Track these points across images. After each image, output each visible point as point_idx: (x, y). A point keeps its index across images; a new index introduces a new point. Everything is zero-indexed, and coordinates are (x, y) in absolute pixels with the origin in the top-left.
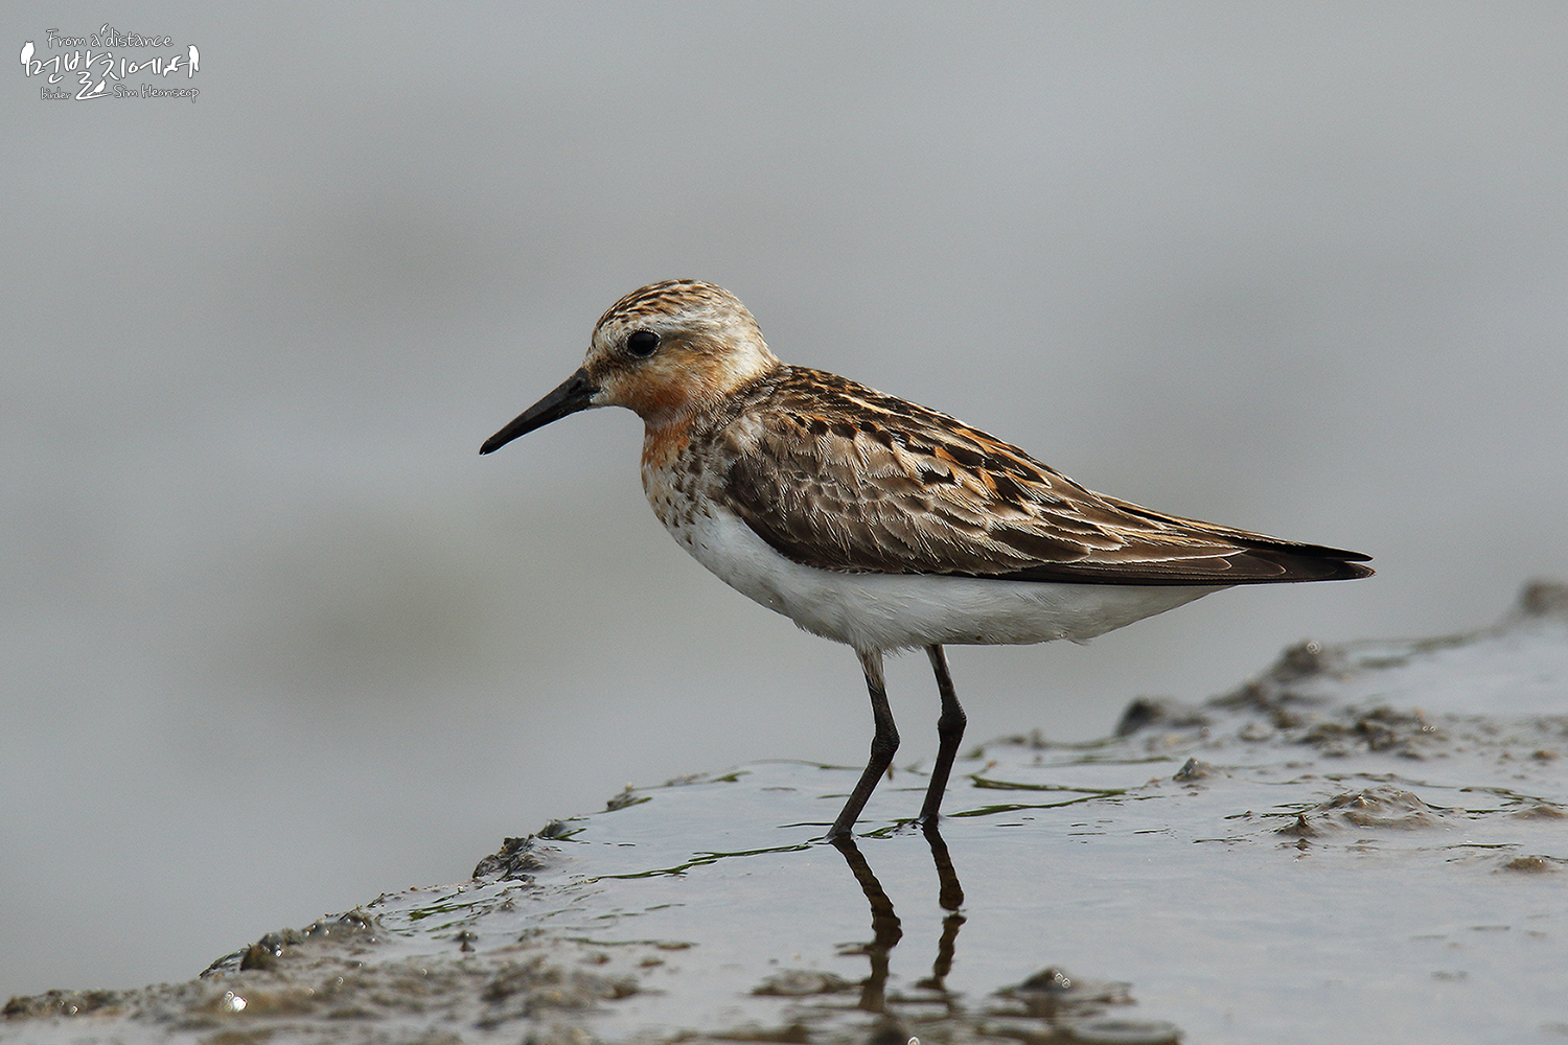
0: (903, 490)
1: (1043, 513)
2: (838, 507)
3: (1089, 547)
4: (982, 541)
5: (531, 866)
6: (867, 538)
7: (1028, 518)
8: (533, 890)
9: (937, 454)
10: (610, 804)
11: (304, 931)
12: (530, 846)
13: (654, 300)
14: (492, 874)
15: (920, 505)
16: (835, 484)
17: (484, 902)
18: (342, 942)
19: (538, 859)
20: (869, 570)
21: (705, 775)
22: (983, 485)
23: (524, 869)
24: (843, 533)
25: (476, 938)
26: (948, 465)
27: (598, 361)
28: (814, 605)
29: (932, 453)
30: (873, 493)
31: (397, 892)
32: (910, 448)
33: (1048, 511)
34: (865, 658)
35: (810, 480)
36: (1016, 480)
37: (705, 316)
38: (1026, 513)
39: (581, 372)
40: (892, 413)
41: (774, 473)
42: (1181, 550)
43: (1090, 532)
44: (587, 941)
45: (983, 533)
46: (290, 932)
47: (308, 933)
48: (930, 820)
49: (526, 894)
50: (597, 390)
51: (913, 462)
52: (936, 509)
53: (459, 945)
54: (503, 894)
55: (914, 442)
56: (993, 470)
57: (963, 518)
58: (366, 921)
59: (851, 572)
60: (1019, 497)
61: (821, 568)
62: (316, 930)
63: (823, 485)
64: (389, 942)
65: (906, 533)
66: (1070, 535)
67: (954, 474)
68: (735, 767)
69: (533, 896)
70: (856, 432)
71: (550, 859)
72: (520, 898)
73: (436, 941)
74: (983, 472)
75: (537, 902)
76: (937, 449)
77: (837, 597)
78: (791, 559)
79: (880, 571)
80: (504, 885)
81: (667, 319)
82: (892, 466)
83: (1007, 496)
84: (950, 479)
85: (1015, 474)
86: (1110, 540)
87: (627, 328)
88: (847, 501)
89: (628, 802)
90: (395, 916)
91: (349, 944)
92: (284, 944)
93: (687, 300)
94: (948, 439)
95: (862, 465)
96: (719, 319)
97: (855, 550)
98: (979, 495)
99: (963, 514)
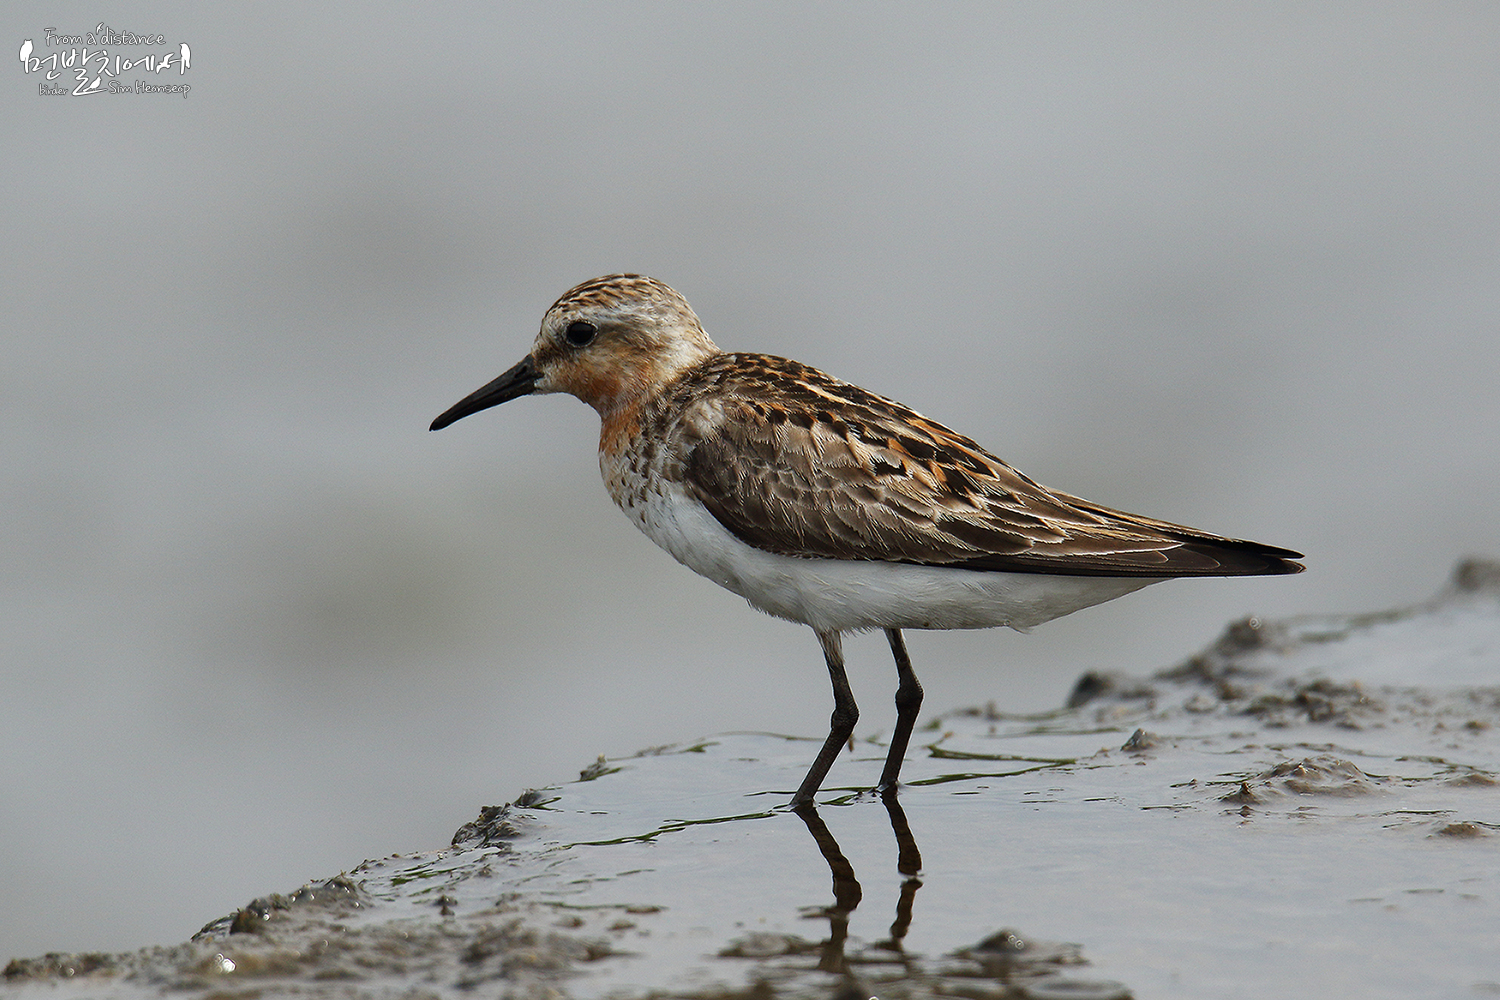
0: (855, 480)
1: (990, 506)
2: (794, 494)
3: (1032, 539)
4: (930, 532)
5: (507, 833)
6: (821, 526)
7: (975, 511)
8: (509, 857)
9: (891, 446)
10: (583, 774)
11: (291, 896)
12: (507, 814)
13: (595, 291)
14: (470, 841)
15: (872, 496)
16: (792, 472)
17: (462, 868)
18: (326, 907)
19: (515, 827)
20: (821, 556)
21: (673, 746)
22: (933, 478)
23: (500, 837)
24: (797, 520)
25: (456, 903)
26: (900, 457)
27: (542, 349)
28: (768, 587)
29: (884, 444)
30: (828, 482)
31: (380, 859)
32: (865, 440)
33: (995, 504)
34: (823, 636)
35: (768, 467)
36: (965, 473)
37: (641, 311)
38: (973, 505)
39: (528, 358)
40: (848, 402)
41: (734, 459)
42: (1121, 544)
43: (1034, 526)
44: (561, 905)
45: (931, 524)
46: (277, 897)
47: (294, 899)
48: (889, 790)
49: (502, 860)
50: (541, 375)
51: (866, 453)
52: (887, 499)
53: (439, 909)
54: (481, 861)
55: (869, 433)
56: (944, 462)
57: (913, 510)
58: (350, 886)
59: (804, 557)
60: (968, 490)
61: (775, 552)
62: (302, 895)
63: (779, 472)
64: (371, 906)
65: (858, 522)
66: (1015, 528)
67: (906, 466)
68: (703, 739)
69: (510, 863)
70: (812, 422)
71: (526, 827)
72: (497, 864)
73: (416, 906)
74: (934, 465)
75: (512, 868)
76: (891, 441)
77: (791, 582)
78: (747, 543)
79: (833, 557)
80: (481, 852)
81: (604, 311)
82: (847, 457)
83: (956, 488)
84: (902, 471)
85: (966, 466)
86: (1053, 533)
87: (566, 318)
88: (802, 489)
89: (599, 772)
90: (377, 883)
91: (332, 910)
92: (272, 909)
93: (627, 294)
94: (901, 430)
95: (818, 454)
96: (656, 316)
97: (808, 537)
98: (929, 488)
99: (912, 506)
